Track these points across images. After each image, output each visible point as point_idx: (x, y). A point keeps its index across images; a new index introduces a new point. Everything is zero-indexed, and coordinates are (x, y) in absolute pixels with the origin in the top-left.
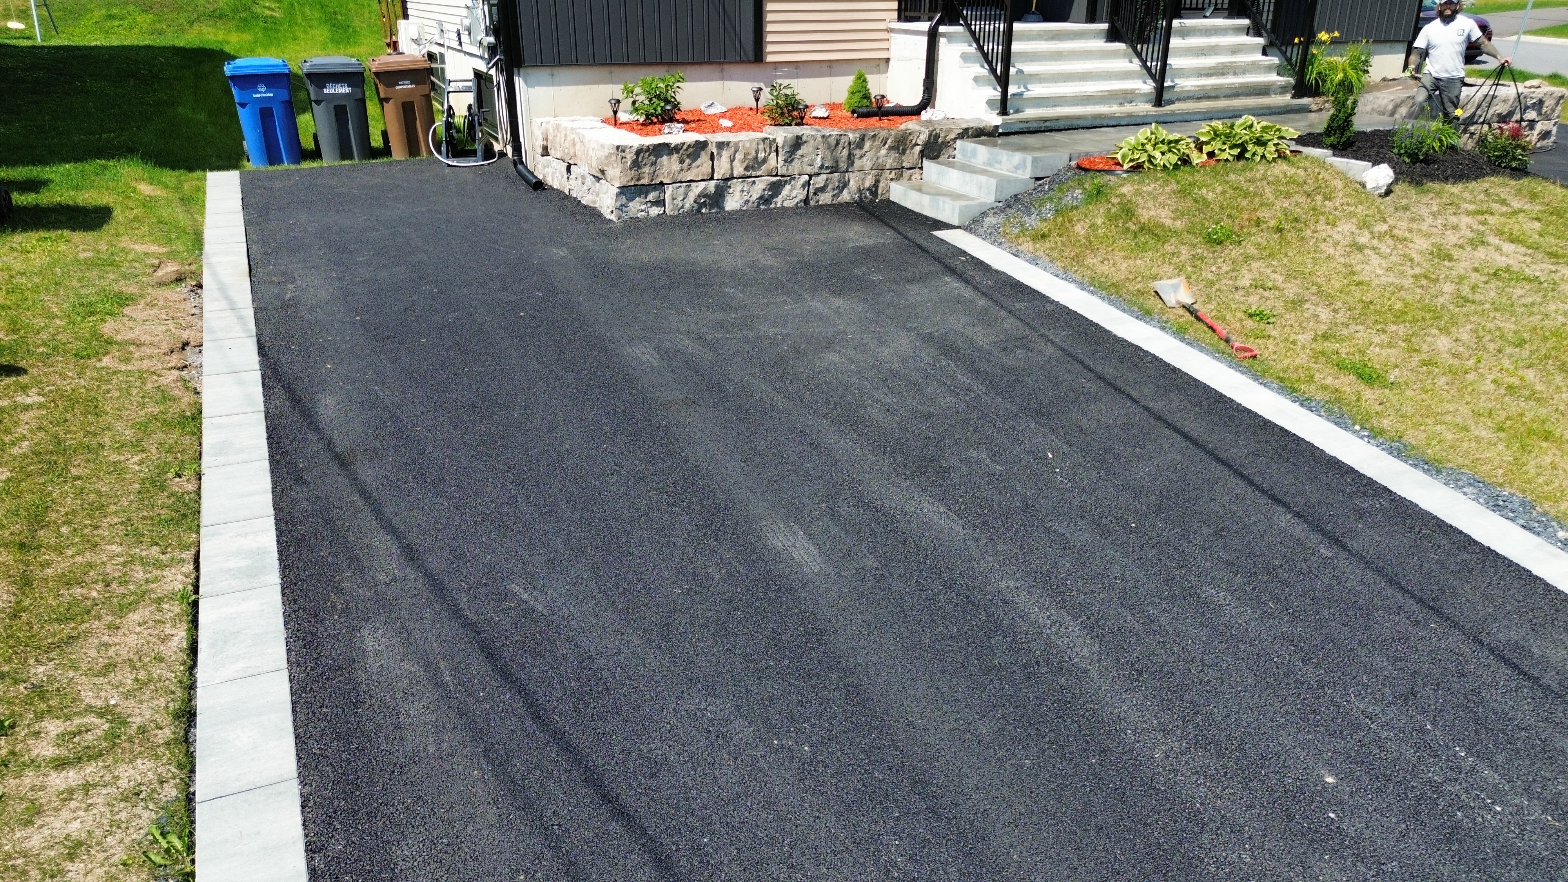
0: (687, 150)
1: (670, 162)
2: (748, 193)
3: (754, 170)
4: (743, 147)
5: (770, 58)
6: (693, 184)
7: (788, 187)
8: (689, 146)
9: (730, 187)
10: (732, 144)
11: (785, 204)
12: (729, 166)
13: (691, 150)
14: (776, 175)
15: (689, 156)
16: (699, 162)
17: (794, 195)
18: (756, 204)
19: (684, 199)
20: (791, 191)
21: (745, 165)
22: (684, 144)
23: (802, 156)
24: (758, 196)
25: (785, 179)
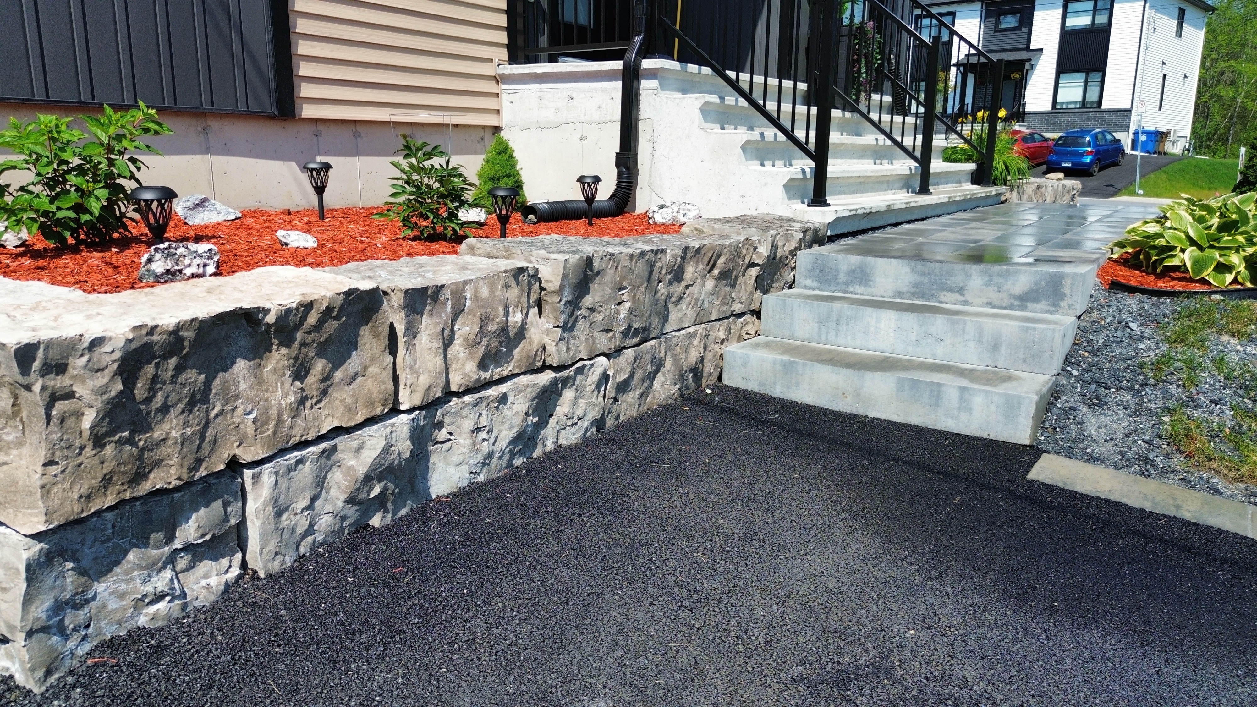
0: (318, 327)
1: (260, 381)
2: (490, 432)
3: (498, 364)
4: (476, 298)
5: (308, 111)
6: (341, 441)
7: (568, 394)
8: (329, 310)
9: (440, 425)
10: (447, 294)
11: (563, 441)
12: (439, 362)
13: (332, 325)
14: (544, 368)
15: (322, 350)
16: (354, 362)
17: (579, 412)
18: (507, 457)
19: (314, 499)
20: (575, 402)
21: (480, 351)
22: (308, 306)
23: (592, 310)
24: (513, 433)
25: (565, 373)
